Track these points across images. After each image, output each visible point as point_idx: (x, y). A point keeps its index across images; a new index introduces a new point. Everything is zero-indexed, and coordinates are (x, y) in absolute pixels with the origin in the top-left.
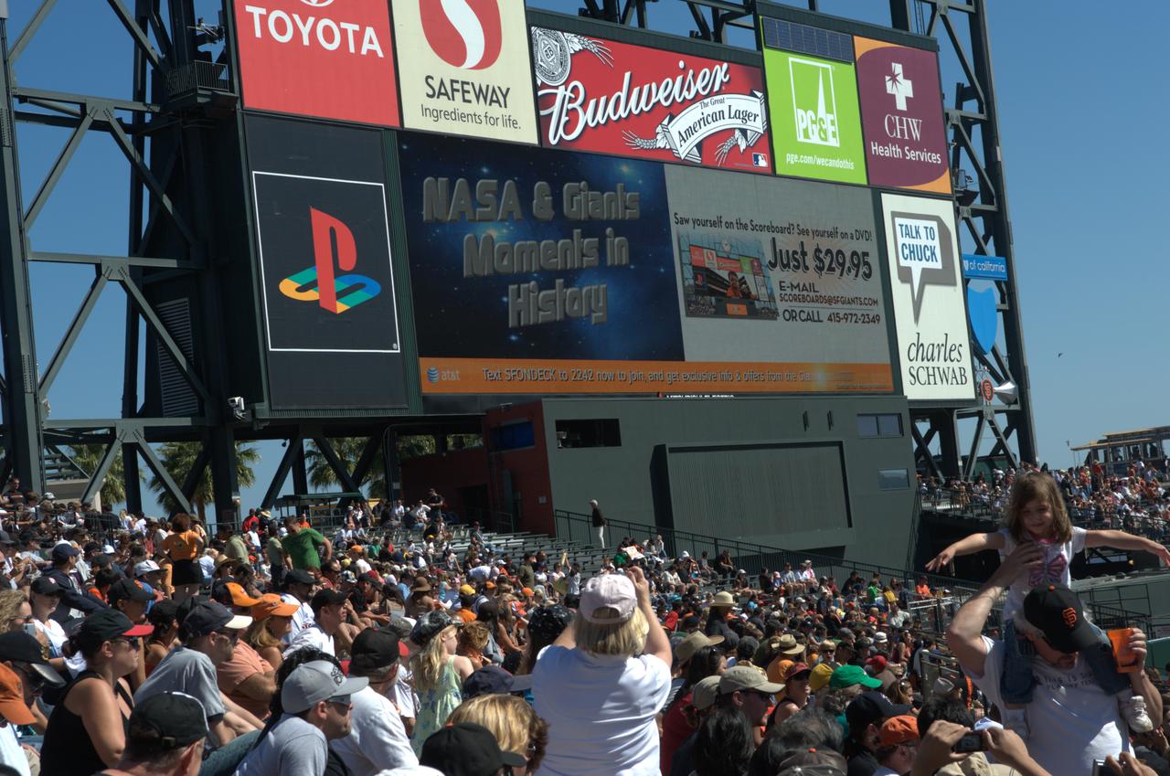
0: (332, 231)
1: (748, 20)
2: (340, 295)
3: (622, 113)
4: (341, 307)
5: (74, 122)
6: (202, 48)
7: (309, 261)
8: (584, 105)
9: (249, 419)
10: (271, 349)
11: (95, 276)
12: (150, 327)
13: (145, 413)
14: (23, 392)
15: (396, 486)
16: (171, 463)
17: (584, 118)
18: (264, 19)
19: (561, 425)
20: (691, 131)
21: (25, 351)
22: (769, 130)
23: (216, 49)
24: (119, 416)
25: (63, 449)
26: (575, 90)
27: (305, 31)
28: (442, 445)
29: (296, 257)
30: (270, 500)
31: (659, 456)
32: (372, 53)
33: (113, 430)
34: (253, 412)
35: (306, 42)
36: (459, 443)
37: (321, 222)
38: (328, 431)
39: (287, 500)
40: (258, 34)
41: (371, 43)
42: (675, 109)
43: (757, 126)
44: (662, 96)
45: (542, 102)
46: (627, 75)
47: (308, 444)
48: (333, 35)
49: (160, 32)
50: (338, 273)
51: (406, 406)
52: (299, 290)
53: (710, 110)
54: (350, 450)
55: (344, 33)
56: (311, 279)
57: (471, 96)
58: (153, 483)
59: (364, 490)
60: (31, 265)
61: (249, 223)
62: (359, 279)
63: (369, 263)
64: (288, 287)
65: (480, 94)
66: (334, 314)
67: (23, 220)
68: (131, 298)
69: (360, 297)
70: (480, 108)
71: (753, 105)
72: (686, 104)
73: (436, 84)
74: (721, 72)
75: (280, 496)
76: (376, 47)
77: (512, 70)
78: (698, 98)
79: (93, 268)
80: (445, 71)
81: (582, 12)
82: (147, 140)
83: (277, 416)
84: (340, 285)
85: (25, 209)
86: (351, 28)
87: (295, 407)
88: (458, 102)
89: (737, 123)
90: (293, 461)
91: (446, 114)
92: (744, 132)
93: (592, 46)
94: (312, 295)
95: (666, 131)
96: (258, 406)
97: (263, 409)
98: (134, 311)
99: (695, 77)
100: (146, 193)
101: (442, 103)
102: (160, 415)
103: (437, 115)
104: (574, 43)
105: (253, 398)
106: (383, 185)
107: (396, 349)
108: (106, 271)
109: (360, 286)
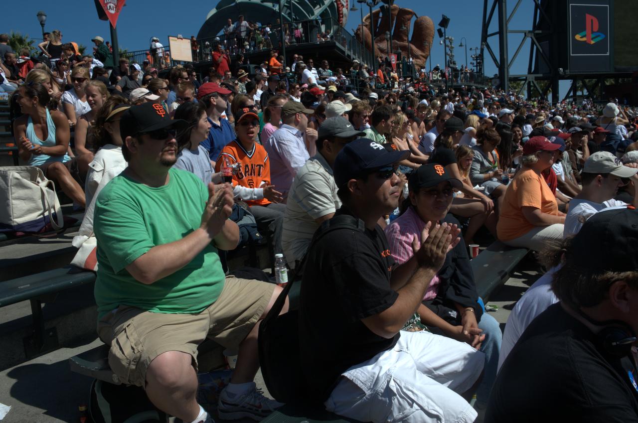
0: (592, 20)
2: (593, 39)
4: (593, 42)
7: (584, 29)
9: (563, 74)
10: (571, 55)
11: (524, 36)
12: (537, 48)
13: (534, 73)
14: (504, 67)
21: (505, 57)
24: (527, 73)
28: (617, 81)
29: (581, 28)
30: (567, 96)
33: (526, 78)
34: (565, 73)
36: (623, 81)
37: (589, 18)
38: (583, 77)
39: (571, 97)
47: (578, 82)
50: (593, 32)
51: (609, 70)
52: (581, 38)
56: (584, 34)
60: (508, 34)
61: (568, 19)
62: (598, 34)
63: (602, 29)
64: (578, 37)
66: (591, 44)
67: (507, 21)
68: (532, 40)
69: (599, 39)
75: (570, 95)
79: (524, 34)
83: (571, 74)
84: (593, 36)
85: (507, 18)
87: (576, 71)
90: (574, 86)
94: (584, 39)
96: (566, 71)
97: (568, 71)
98: (533, 44)
100: (539, 11)
102: (538, 73)
105: (565, 68)
106: (608, 6)
107: (608, 54)
108: (527, 34)
109: (599, 36)
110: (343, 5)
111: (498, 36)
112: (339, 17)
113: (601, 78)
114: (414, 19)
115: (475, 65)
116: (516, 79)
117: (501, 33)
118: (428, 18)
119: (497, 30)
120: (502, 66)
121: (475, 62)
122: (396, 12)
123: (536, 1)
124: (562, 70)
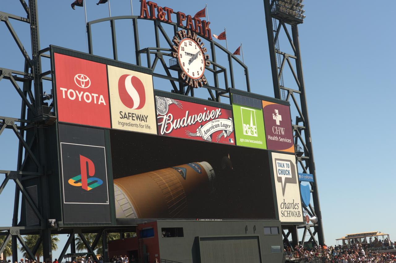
0: (87, 163)
1: (228, 94)
2: (89, 184)
3: (185, 124)
4: (89, 188)
6: (45, 102)
7: (78, 173)
8: (173, 122)
9: (56, 227)
10: (65, 203)
11: (5, 177)
13: (20, 225)
15: (106, 250)
16: (29, 242)
17: (173, 126)
18: (66, 92)
19: (163, 229)
20: (208, 131)
22: (234, 131)
23: (50, 102)
24: (11, 226)
26: (170, 116)
27: (80, 96)
28: (123, 236)
29: (74, 171)
30: (63, 255)
31: (197, 241)
32: (102, 104)
33: (9, 231)
34: (58, 225)
35: (80, 100)
36: (128, 235)
37: (83, 160)
38: (83, 231)
39: (68, 255)
40: (64, 97)
41: (102, 100)
42: (203, 123)
43: (230, 129)
44: (198, 119)
45: (159, 120)
46: (187, 112)
47: (76, 236)
48: (89, 98)
50: (89, 177)
51: (111, 223)
52: (75, 183)
53: (213, 124)
54: (91, 238)
55: (93, 97)
56: (79, 179)
57: (135, 118)
58: (22, 249)
59: (95, 252)
61: (59, 160)
62: (96, 179)
63: (99, 174)
64: (71, 182)
65: (138, 117)
66: (87, 191)
68: (17, 185)
69: (96, 185)
70: (138, 122)
71: (229, 122)
72: (207, 122)
73: (123, 114)
74: (218, 111)
75: (66, 254)
76: (104, 102)
77: (149, 110)
78: (210, 120)
79: (5, 175)
80: (127, 110)
81: (172, 91)
82: (25, 132)
83: (66, 226)
84: (89, 181)
86: (95, 95)
87: (72, 223)
88: (130, 121)
89: (223, 128)
90: (71, 241)
91: (127, 124)
92: (226, 131)
93: (176, 102)
94: (79, 184)
95: (200, 131)
96: (60, 223)
97: (61, 223)
98: (18, 189)
99: (210, 113)
100: (24, 149)
101: (125, 120)
102: (25, 225)
103: (123, 124)
104: (170, 101)
105: (58, 219)
106: (104, 147)
107: (108, 203)
108: (9, 176)
109: (96, 181)
113: (102, 232)
123: (20, 136)
124: (54, 220)
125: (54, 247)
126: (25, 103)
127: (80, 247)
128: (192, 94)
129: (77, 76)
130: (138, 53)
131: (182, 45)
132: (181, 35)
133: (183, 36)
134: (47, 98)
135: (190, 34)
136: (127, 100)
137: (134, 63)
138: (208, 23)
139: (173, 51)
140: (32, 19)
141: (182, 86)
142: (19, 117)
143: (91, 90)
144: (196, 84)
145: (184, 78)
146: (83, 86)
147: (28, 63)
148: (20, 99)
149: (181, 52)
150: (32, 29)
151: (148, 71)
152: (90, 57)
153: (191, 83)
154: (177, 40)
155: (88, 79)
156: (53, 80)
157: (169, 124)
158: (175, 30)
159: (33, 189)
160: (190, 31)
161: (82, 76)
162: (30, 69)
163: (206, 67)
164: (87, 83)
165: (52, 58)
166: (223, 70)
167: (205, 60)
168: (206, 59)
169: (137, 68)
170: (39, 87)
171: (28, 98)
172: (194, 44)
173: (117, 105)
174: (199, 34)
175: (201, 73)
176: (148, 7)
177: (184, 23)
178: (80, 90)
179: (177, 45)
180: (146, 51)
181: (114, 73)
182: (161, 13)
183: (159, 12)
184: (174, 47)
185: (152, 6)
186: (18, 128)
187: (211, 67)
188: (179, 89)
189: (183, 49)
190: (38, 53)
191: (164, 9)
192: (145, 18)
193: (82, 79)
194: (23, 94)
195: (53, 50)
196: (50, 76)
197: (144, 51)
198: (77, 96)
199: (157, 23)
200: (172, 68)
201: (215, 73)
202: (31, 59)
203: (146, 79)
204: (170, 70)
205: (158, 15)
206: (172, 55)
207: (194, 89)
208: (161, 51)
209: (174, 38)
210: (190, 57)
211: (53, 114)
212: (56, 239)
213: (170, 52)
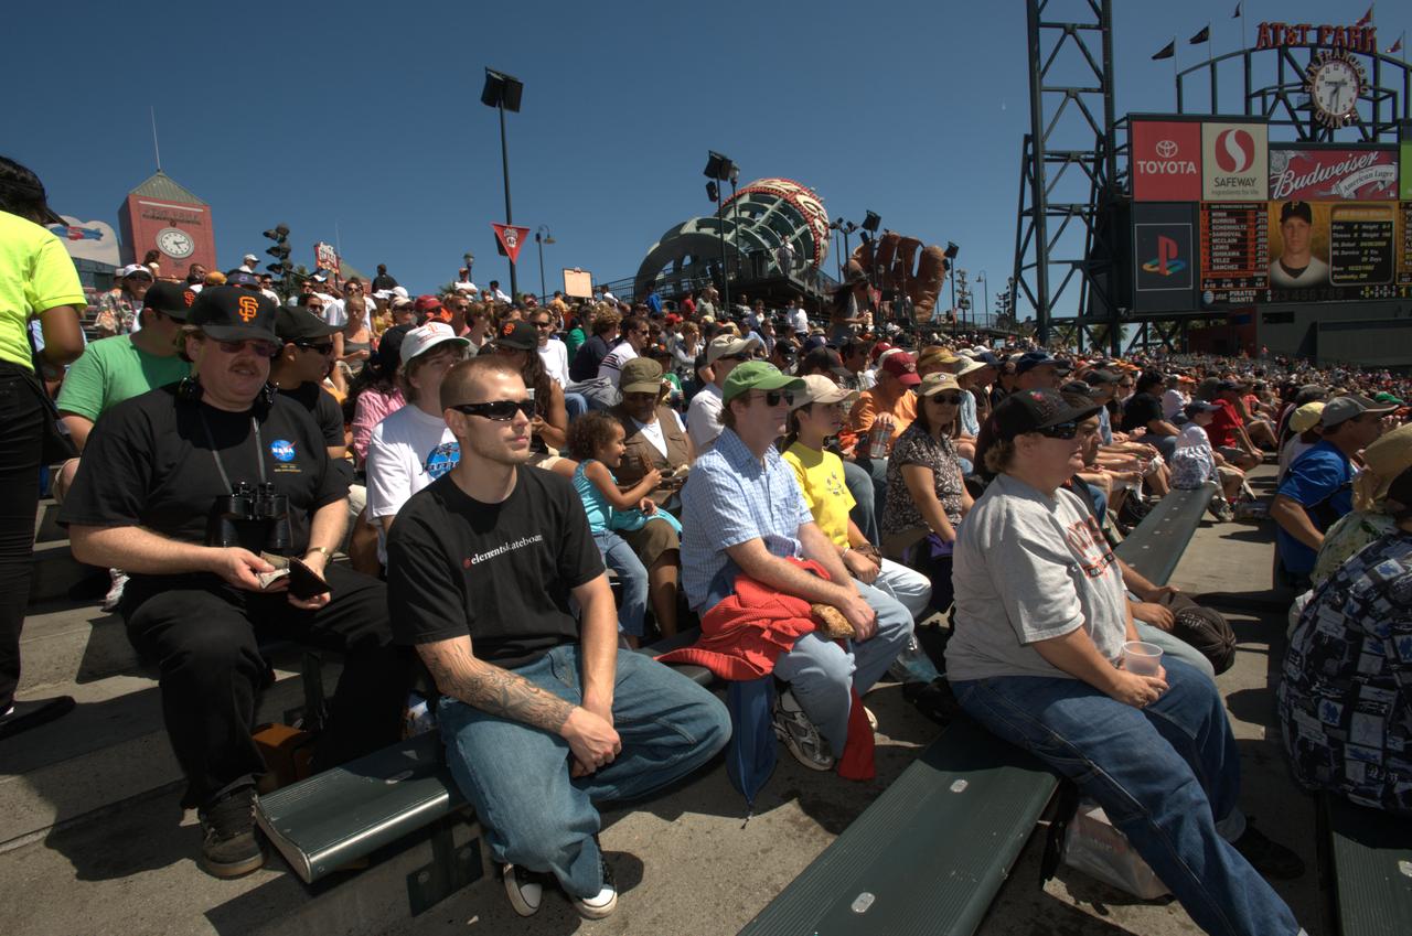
0: (1167, 244)
1: (1395, 128)
3: (1314, 181)
4: (1168, 273)
5: (1068, 215)
6: (1119, 180)
7: (1157, 256)
8: (1294, 181)
9: (1126, 316)
10: (1138, 290)
11: (1072, 267)
12: (1091, 284)
13: (1087, 314)
14: (1045, 308)
15: (1186, 340)
16: (1096, 331)
17: (1294, 186)
18: (1145, 166)
19: (1264, 315)
20: (1351, 185)
21: (1046, 295)
22: (1398, 180)
23: (1124, 180)
24: (1077, 315)
25: (1056, 328)
26: (1290, 175)
27: (1162, 168)
28: (1207, 324)
29: (1150, 253)
30: (1133, 344)
31: (1314, 326)
32: (1191, 172)
33: (1074, 320)
34: (1129, 314)
35: (1162, 171)
36: (1215, 323)
37: (1163, 240)
39: (1140, 345)
40: (1142, 171)
41: (1192, 168)
42: (1343, 177)
43: (1393, 178)
44: (1337, 171)
45: (1272, 181)
46: (1319, 165)
47: (1149, 325)
48: (1172, 168)
49: (1103, 179)
50: (1168, 259)
51: (1195, 309)
52: (1152, 267)
53: (1362, 175)
54: (1167, 326)
55: (1179, 166)
56: (1156, 263)
57: (1236, 184)
58: (1088, 340)
59: (1172, 342)
60: (1050, 266)
62: (1177, 262)
63: (1182, 254)
64: (1147, 267)
65: (1242, 182)
66: (1166, 275)
67: (1048, 250)
68: (1084, 273)
69: (1177, 268)
70: (1241, 188)
71: (1392, 169)
72: (1350, 173)
73: (1220, 181)
74: (1373, 156)
75: (1137, 343)
76: (1194, 170)
77: (1259, 170)
78: (1358, 169)
79: (1072, 264)
80: (1225, 175)
81: (1298, 140)
82: (1094, 218)
83: (1139, 314)
85: (1048, 245)
86: (1182, 163)
87: (1146, 311)
88: (1230, 187)
89: (1380, 178)
90: (1143, 330)
91: (1223, 192)
92: (1383, 182)
93: (1301, 154)
94: (1156, 269)
95: (1338, 187)
96: (1131, 311)
97: (1133, 311)
98: (1085, 277)
99: (1358, 160)
100: (1092, 236)
101: (1222, 188)
102: (1092, 315)
103: (1219, 193)
104: (1292, 154)
105: (1129, 307)
106: (1191, 224)
107: (1191, 287)
108: (1076, 264)
109: (1177, 264)
110: (820, 235)
111: (1035, 268)
112: (815, 249)
113: (1181, 320)
114: (919, 250)
115: (1002, 305)
116: (1061, 322)
117: (1041, 265)
118: (937, 247)
119: (1034, 261)
120: (1042, 306)
121: (1002, 302)
122: (897, 242)
123: (1089, 223)
124: (1124, 309)
125: (1123, 337)
126: (1095, 185)
127: (1154, 336)
128: (1331, 139)
129: (1159, 144)
130: (1248, 98)
131: (1323, 72)
132: (1321, 59)
133: (1324, 59)
134: (1122, 176)
135: (1337, 54)
136: (1226, 162)
137: (1241, 112)
138: (1372, 31)
139: (1306, 84)
140: (1107, 87)
141: (1313, 131)
142: (1088, 202)
143: (1176, 159)
144: (1339, 123)
145: (1319, 119)
146: (1167, 155)
147: (1100, 139)
148: (1091, 182)
149: (1318, 82)
150: (1106, 99)
151: (1264, 119)
152: (1179, 118)
153: (1331, 123)
154: (1316, 67)
155: (1174, 145)
156: (1130, 155)
157: (1287, 186)
158: (1313, 53)
159: (1102, 277)
160: (1337, 50)
161: (1167, 142)
162: (1102, 146)
163: (1360, 96)
164: (1172, 151)
165: (1129, 129)
166: (1393, 95)
167: (1359, 85)
168: (1361, 84)
169: (1248, 118)
170: (1112, 165)
171: (1099, 179)
172: (1342, 68)
173: (1212, 169)
174: (1355, 50)
175: (1349, 106)
176: (1271, 32)
177: (1329, 40)
178: (1162, 160)
179: (1312, 74)
180: (1262, 93)
181: (1211, 131)
182: (1291, 34)
183: (1287, 34)
184: (1309, 78)
185: (1276, 28)
186: (1087, 214)
187: (1370, 93)
188: (1308, 135)
189: (1322, 78)
190: (1111, 125)
191: (1297, 28)
192: (1264, 48)
193: (1167, 146)
194: (1093, 177)
195: (1131, 118)
196: (1126, 150)
197: (1257, 94)
198: (1159, 169)
199: (1283, 53)
200: (1300, 108)
201: (1376, 102)
202: (1104, 133)
203: (1257, 132)
204: (1297, 113)
205: (1285, 40)
206: (1303, 91)
207: (1336, 131)
208: (1286, 89)
209: (1310, 65)
210: (1332, 88)
211: (1128, 193)
212: (1126, 329)
213: (1299, 87)
